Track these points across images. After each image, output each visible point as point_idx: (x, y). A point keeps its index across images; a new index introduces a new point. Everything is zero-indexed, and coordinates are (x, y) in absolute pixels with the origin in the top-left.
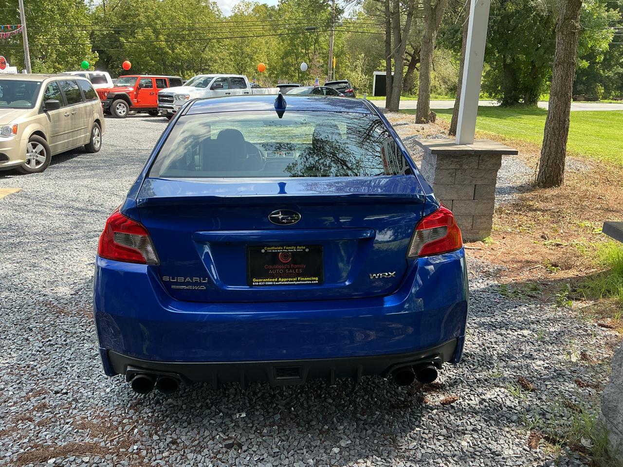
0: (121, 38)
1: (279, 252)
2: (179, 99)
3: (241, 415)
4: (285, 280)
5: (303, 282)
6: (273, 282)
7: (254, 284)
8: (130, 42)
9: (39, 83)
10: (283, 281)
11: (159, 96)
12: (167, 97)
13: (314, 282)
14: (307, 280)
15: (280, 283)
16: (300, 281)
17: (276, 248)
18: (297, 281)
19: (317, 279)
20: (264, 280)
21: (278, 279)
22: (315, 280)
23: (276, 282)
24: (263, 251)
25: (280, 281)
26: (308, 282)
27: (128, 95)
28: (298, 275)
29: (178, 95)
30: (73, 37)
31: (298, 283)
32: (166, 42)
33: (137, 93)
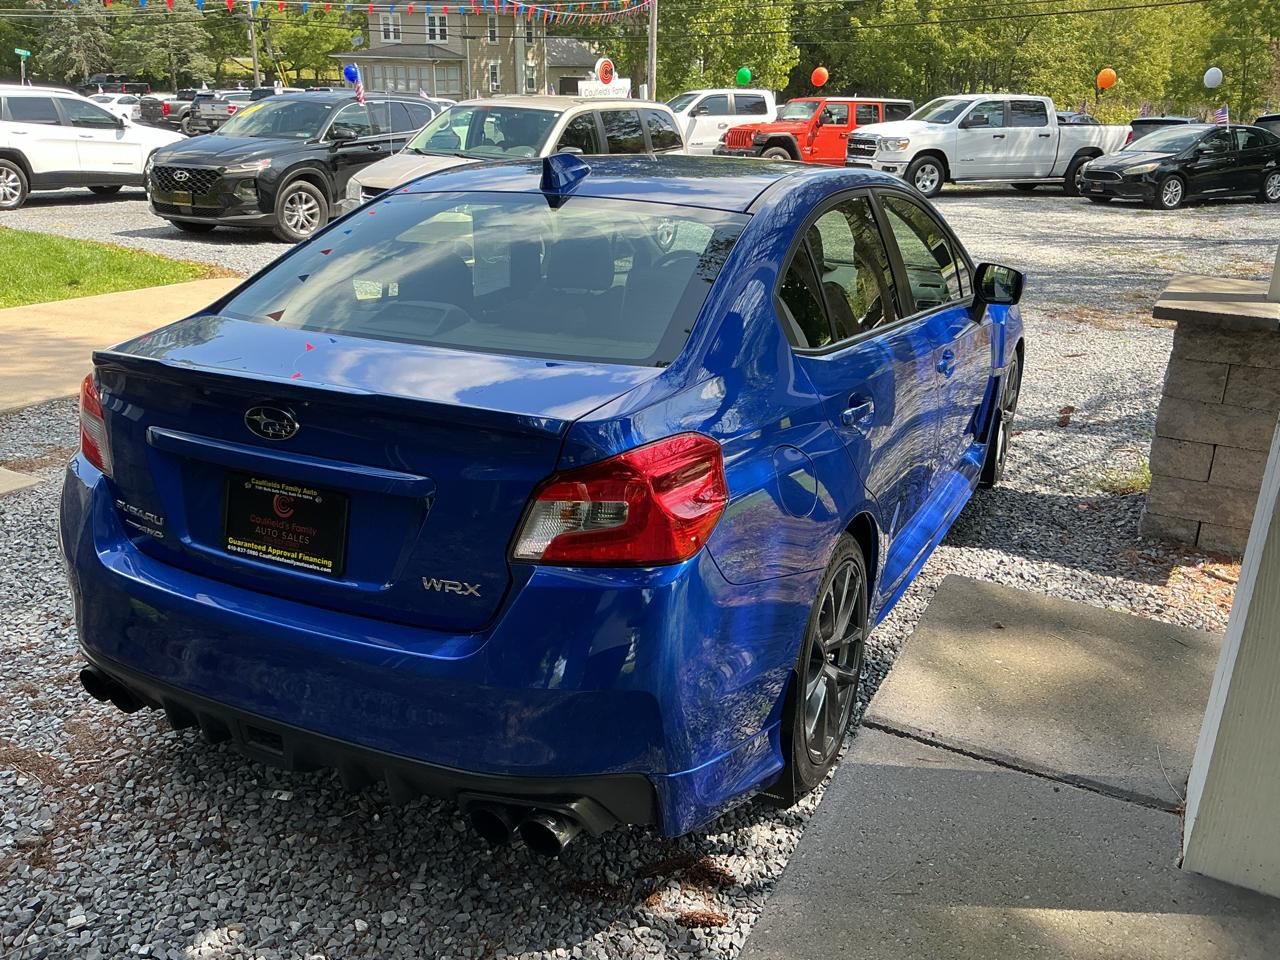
0: (852, 19)
1: (276, 494)
2: (887, 148)
3: (279, 795)
4: (279, 552)
5: (305, 565)
6: (259, 551)
7: (229, 547)
8: (870, 26)
9: (556, 115)
10: (275, 555)
11: (851, 141)
12: (864, 144)
13: (325, 570)
14: (312, 562)
15: (269, 556)
16: (301, 561)
17: (270, 484)
18: (296, 560)
19: (330, 564)
20: (246, 545)
21: (267, 548)
22: (326, 566)
23: (264, 553)
24: (248, 486)
25: (270, 553)
26: (315, 567)
27: (794, 139)
28: (301, 549)
29: (886, 140)
30: (756, 18)
31: (298, 564)
32: (941, 24)
33: (814, 135)
